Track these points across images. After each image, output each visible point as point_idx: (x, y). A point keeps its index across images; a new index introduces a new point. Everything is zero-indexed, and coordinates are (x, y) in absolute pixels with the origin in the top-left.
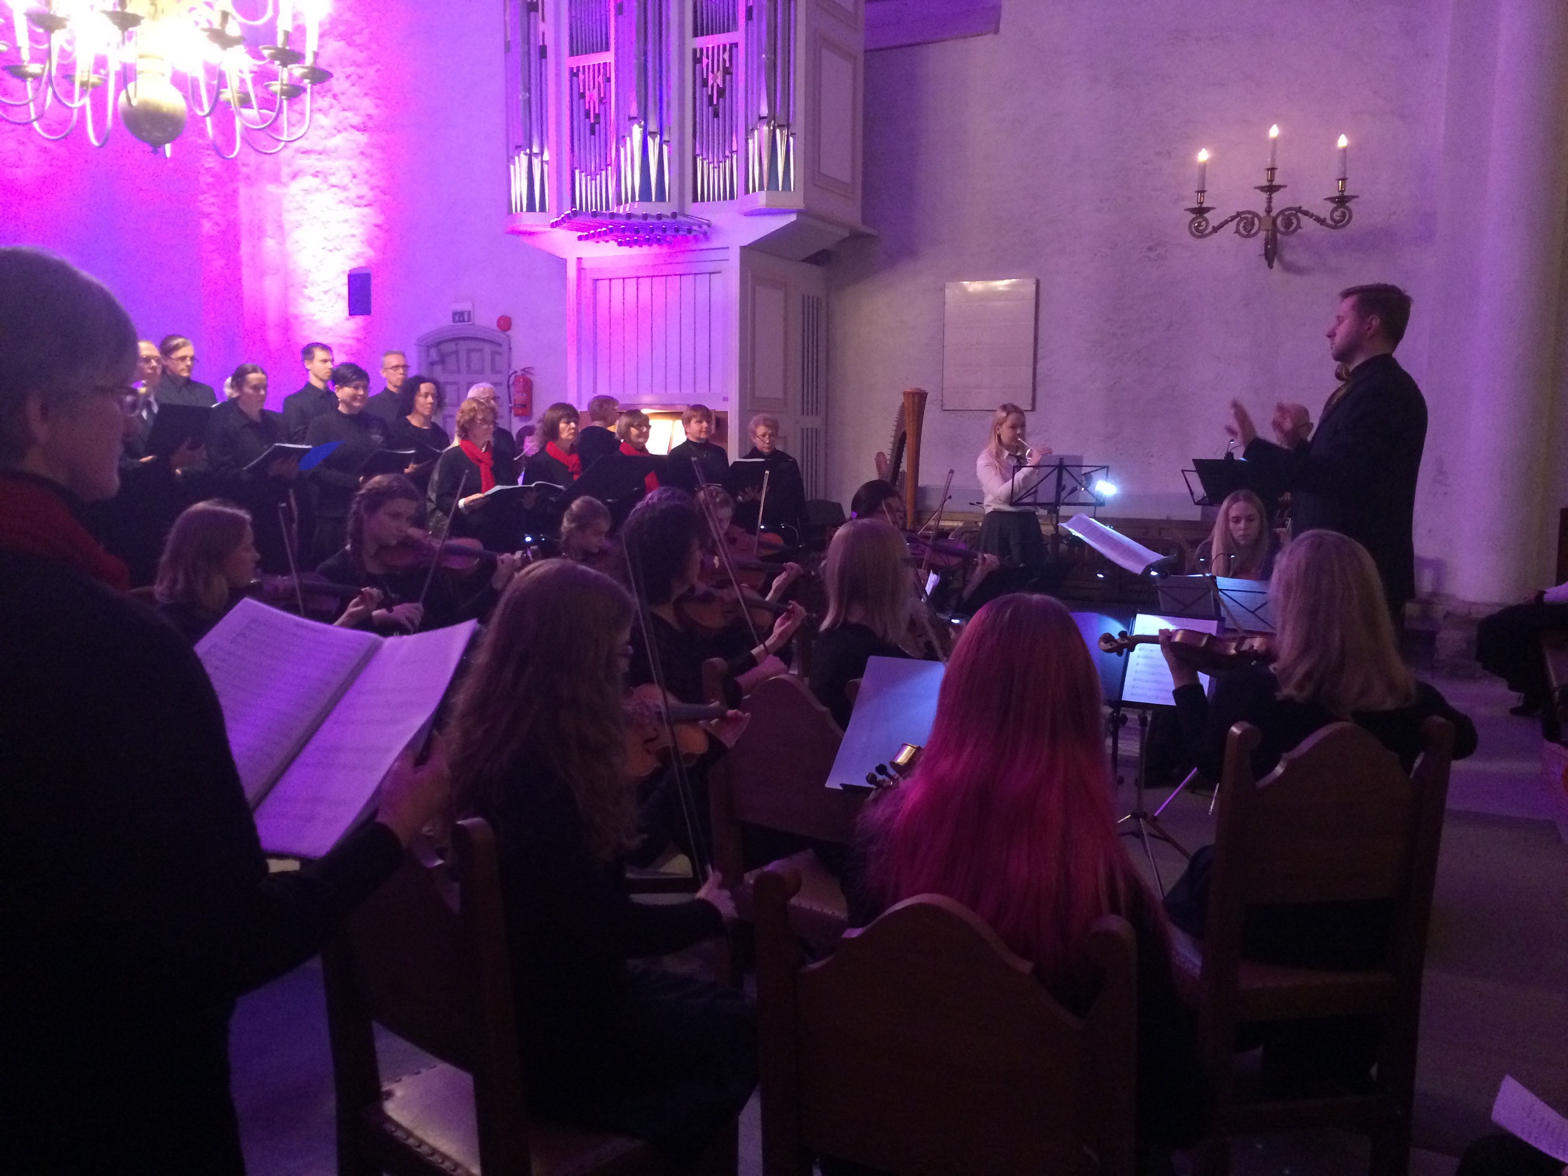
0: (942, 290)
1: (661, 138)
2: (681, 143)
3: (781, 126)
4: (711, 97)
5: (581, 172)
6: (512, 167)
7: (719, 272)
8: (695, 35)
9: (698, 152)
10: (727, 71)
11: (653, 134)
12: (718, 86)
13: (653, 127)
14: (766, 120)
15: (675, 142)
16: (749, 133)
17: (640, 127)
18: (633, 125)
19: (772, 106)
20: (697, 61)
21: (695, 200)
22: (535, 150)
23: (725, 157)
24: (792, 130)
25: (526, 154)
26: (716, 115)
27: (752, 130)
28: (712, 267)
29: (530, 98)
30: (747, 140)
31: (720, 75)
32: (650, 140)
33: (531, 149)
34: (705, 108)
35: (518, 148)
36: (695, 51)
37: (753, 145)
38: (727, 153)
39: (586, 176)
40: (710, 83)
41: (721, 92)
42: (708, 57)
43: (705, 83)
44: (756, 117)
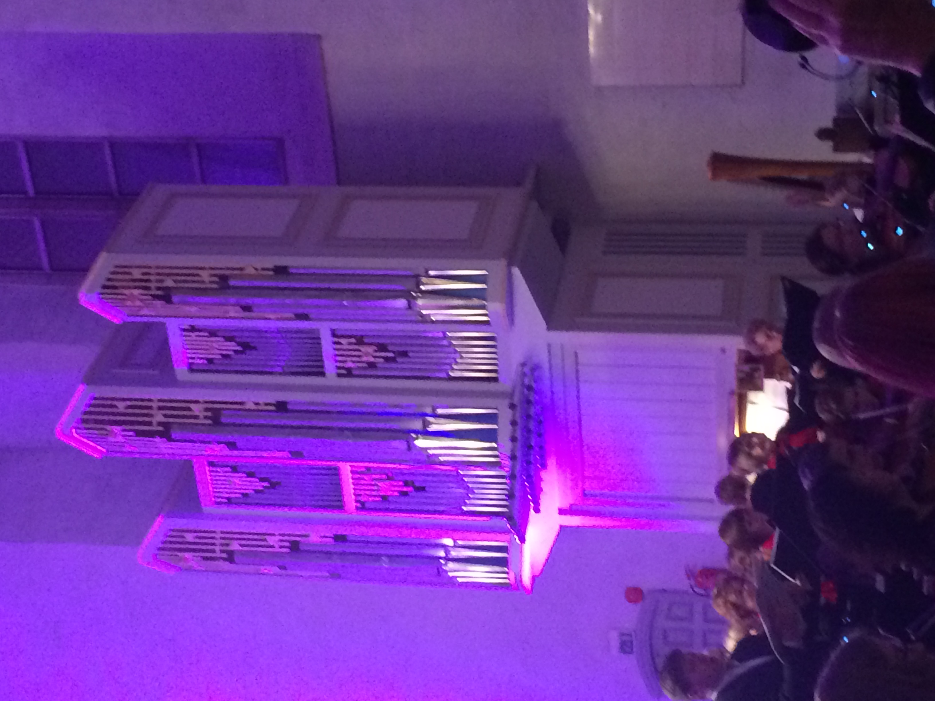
0: (599, 89)
1: (431, 416)
2: (437, 393)
3: (419, 283)
4: (387, 359)
5: (466, 504)
6: (460, 580)
7: (576, 355)
8: (322, 374)
9: (443, 375)
10: (360, 340)
11: (426, 424)
12: (376, 351)
13: (417, 425)
14: (412, 300)
15: (435, 400)
16: (425, 320)
17: (417, 438)
18: (415, 446)
19: (396, 295)
20: (349, 373)
21: (495, 380)
22: (442, 554)
23: (451, 344)
24: (422, 271)
25: (446, 564)
26: (405, 354)
27: (422, 315)
28: (570, 361)
29: (388, 556)
30: (433, 322)
31: (363, 349)
32: (433, 428)
33: (441, 558)
34: (399, 366)
35: (440, 572)
36: (339, 375)
37: (437, 315)
38: (445, 342)
39: (470, 498)
40: (372, 359)
41: (382, 348)
42: (345, 362)
43: (372, 365)
44: (410, 312)
